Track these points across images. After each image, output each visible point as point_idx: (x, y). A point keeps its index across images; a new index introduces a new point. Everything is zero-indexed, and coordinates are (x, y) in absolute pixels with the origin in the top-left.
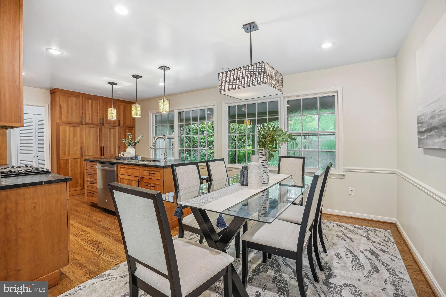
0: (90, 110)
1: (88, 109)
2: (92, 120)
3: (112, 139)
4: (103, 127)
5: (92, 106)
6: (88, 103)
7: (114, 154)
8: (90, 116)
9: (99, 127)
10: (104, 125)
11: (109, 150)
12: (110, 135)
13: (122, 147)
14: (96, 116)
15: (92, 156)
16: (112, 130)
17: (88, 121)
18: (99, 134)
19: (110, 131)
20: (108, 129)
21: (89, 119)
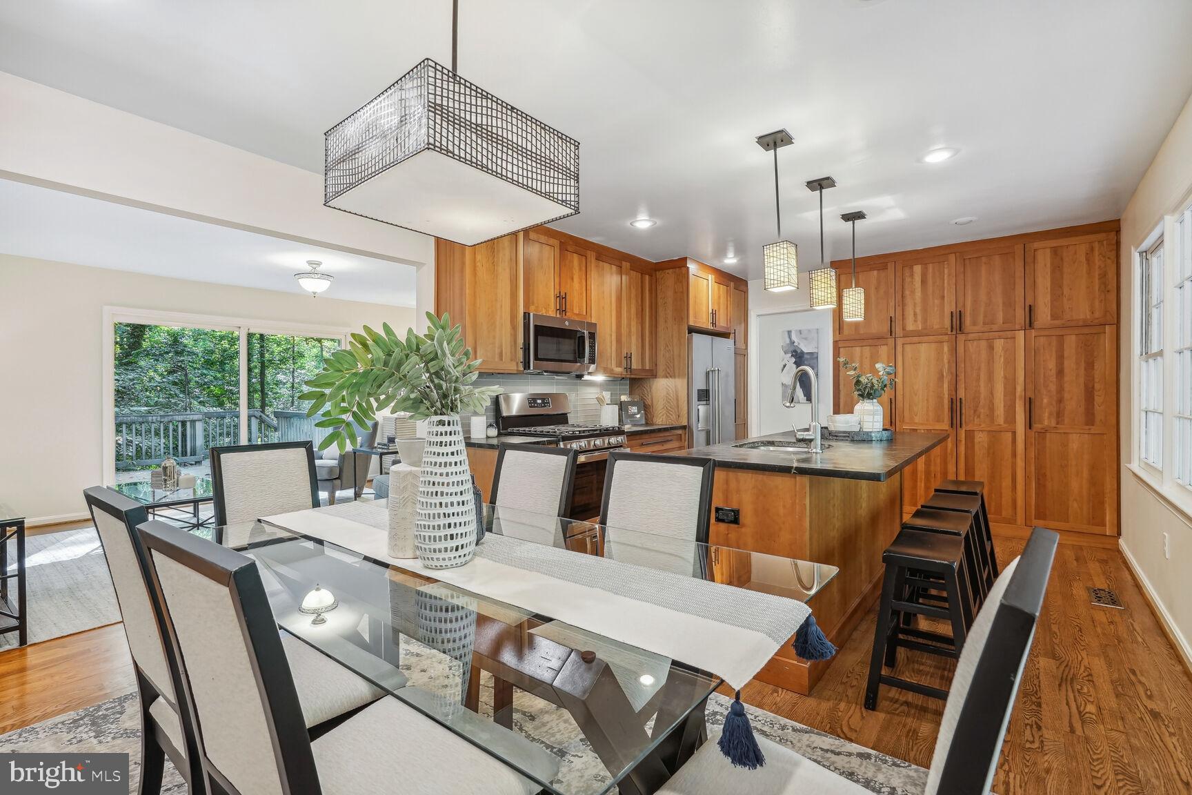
0: (918, 294)
1: (913, 292)
2: (925, 321)
3: (999, 374)
4: (961, 338)
5: (924, 282)
6: (912, 275)
7: (1005, 423)
8: (918, 310)
9: (946, 338)
10: (966, 331)
11: (983, 411)
12: (991, 360)
13: (1045, 401)
14: (936, 309)
15: (922, 424)
16: (999, 344)
17: (911, 326)
18: (946, 361)
19: (991, 348)
20: (983, 344)
21: (915, 321)
